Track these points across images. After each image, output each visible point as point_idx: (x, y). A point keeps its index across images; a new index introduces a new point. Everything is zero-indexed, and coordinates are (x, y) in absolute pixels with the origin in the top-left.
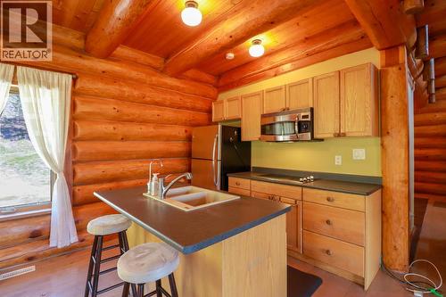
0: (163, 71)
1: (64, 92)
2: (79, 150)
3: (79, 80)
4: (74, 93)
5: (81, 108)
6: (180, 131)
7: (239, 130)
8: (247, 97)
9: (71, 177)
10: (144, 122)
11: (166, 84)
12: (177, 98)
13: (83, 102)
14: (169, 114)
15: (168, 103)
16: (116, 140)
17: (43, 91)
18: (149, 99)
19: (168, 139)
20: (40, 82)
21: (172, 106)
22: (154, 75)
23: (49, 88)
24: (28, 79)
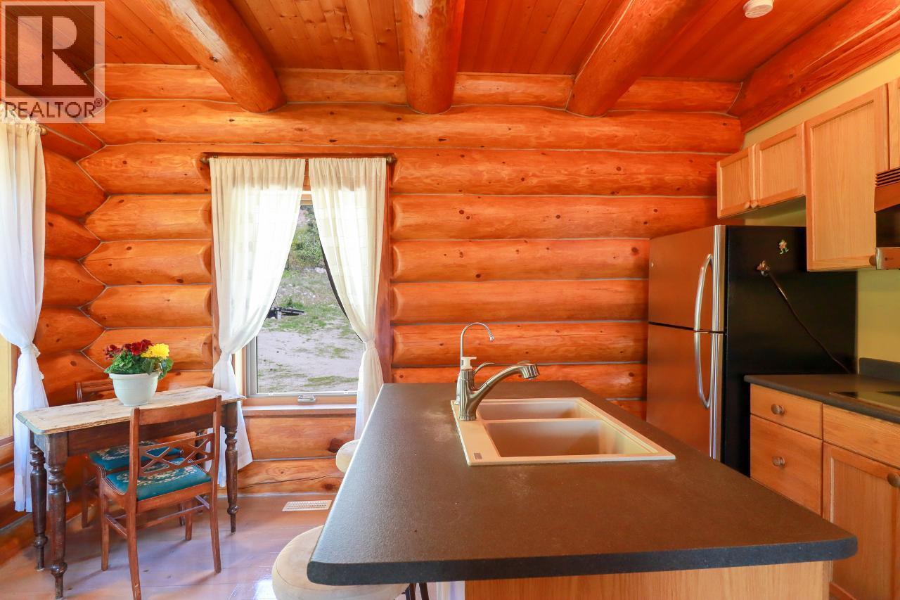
0: (568, 108)
1: (373, 192)
2: (400, 300)
3: (398, 165)
4: (392, 192)
5: (401, 220)
6: (619, 252)
7: (799, 237)
8: (821, 123)
9: (388, 350)
10: (525, 235)
11: (578, 137)
12: (606, 169)
13: (406, 208)
14: (587, 210)
15: (583, 182)
16: (468, 279)
17: (345, 194)
18: (535, 181)
19: (585, 272)
20: (338, 179)
21: (595, 189)
22: (545, 122)
23: (352, 189)
24: (323, 177)
